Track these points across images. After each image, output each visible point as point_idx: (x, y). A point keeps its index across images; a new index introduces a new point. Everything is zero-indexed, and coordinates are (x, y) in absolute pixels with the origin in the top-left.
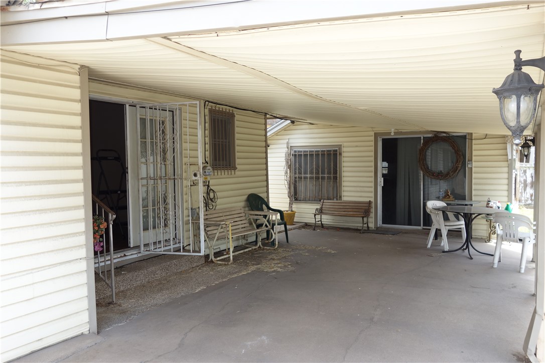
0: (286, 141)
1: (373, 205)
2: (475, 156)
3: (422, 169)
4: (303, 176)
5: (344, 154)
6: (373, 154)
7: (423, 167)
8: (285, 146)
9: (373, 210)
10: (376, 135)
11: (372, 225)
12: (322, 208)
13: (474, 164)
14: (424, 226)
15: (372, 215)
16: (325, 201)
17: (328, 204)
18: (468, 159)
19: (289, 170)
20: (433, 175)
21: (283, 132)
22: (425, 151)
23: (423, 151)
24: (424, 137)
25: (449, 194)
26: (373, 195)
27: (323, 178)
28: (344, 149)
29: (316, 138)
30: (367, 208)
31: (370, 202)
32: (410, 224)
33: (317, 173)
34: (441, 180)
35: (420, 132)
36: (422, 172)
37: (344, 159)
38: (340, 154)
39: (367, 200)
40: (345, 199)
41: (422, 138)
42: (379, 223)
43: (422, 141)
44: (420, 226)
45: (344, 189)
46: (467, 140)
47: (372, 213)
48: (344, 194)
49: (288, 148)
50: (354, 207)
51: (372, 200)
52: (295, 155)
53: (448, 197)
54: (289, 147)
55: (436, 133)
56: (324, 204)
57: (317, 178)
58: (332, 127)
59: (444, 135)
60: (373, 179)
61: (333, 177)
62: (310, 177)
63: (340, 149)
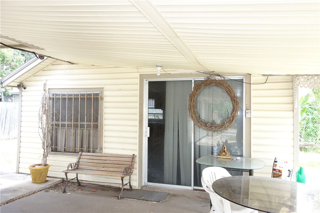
0: (42, 83)
1: (137, 159)
2: (254, 103)
3: (192, 117)
4: (60, 123)
5: (105, 99)
6: (137, 99)
7: (194, 116)
8: (42, 88)
9: (136, 165)
10: (142, 77)
11: (135, 184)
12: (79, 162)
13: (253, 113)
14: (194, 185)
15: (136, 171)
16: (83, 153)
17: (86, 157)
18: (246, 107)
19: (44, 116)
20: (206, 126)
21: (41, 73)
22: (196, 96)
23: (193, 97)
24: (195, 81)
25: (225, 150)
26: (137, 147)
27: (82, 126)
28: (106, 93)
29: (76, 80)
30: (130, 163)
31: (134, 156)
32: (179, 183)
33: (76, 120)
34: (215, 131)
35: (191, 75)
36: (192, 122)
37: (105, 105)
38: (102, 99)
39: (131, 153)
40: (105, 151)
41: (193, 82)
42: (143, 181)
43: (193, 85)
44: (191, 186)
45: (105, 139)
46: (244, 84)
47: (136, 168)
48: (105, 145)
49: (45, 90)
50: (115, 162)
51: (137, 153)
52: (53, 99)
53: (224, 153)
54: (47, 89)
55: (209, 75)
56: (82, 157)
57: (76, 126)
58: (93, 67)
59: (218, 78)
60: (137, 129)
61: (93, 125)
62: (68, 124)
63: (102, 92)
